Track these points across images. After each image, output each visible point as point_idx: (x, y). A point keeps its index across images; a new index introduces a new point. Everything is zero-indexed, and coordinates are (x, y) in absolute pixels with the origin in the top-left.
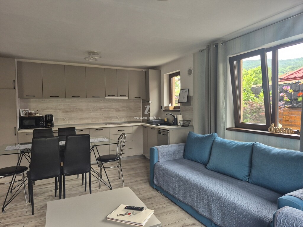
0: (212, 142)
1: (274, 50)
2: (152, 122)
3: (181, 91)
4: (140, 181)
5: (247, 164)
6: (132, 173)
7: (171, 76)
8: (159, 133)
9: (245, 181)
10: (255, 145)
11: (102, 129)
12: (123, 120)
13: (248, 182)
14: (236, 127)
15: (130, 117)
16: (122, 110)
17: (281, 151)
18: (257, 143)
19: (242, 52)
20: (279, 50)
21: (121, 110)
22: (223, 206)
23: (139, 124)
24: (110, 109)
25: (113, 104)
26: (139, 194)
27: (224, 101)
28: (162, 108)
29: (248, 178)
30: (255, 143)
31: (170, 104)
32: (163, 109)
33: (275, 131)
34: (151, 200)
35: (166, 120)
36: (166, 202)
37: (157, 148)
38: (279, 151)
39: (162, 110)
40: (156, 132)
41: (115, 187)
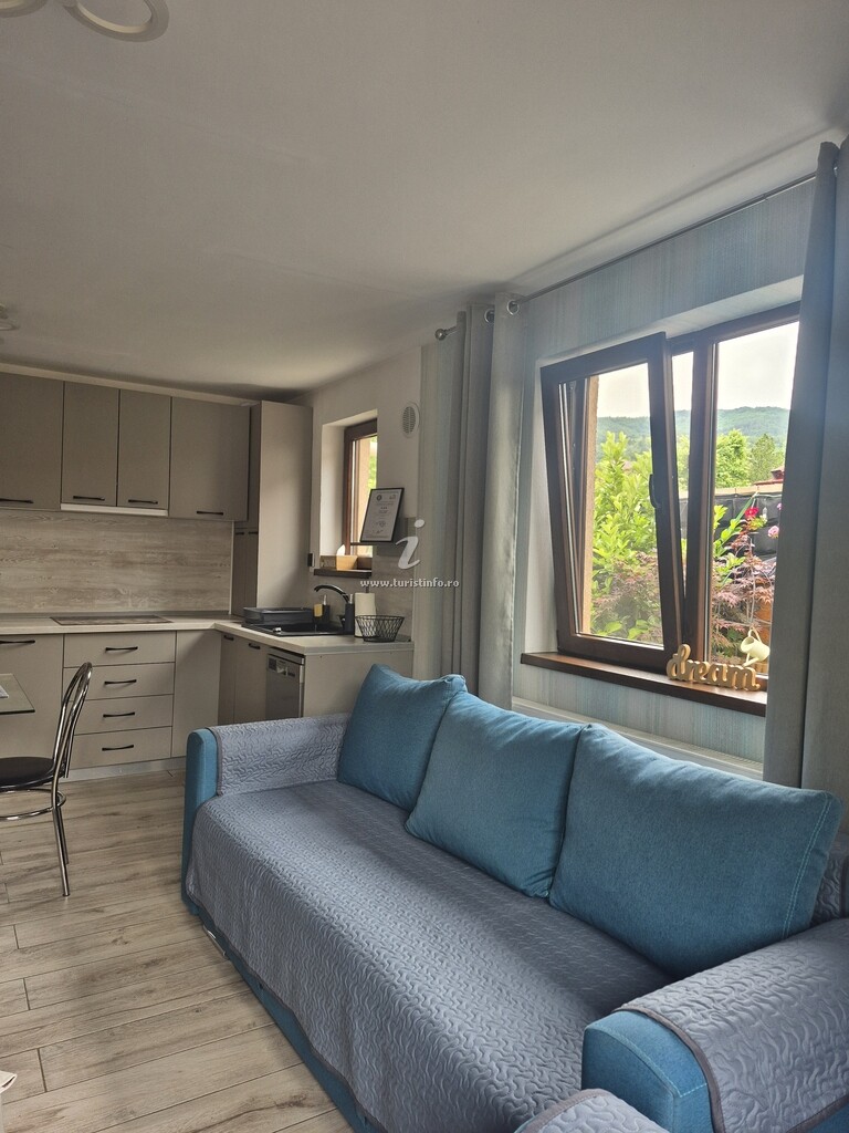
0: (438, 712)
1: (703, 343)
2: (258, 617)
3: (376, 494)
4: (153, 875)
5: (551, 819)
6: (132, 836)
7: (352, 435)
8: (272, 665)
9: (536, 896)
10: (586, 739)
11: (29, 640)
12: (144, 606)
13: (547, 900)
14: (561, 652)
15: (177, 593)
16: (141, 563)
17: (674, 772)
18: (598, 727)
19: (585, 346)
20: (722, 345)
21: (137, 563)
22: (392, 1032)
23: (207, 624)
24: (86, 558)
25: (103, 533)
26: (115, 941)
27: (513, 544)
28: (310, 564)
29: (547, 882)
30: (590, 726)
31: (343, 547)
32: (316, 565)
33: (691, 678)
34: (156, 971)
35: (318, 612)
36: (220, 981)
37: (216, 737)
38: (667, 770)
39: (312, 569)
40: (261, 659)
41: (22, 905)
